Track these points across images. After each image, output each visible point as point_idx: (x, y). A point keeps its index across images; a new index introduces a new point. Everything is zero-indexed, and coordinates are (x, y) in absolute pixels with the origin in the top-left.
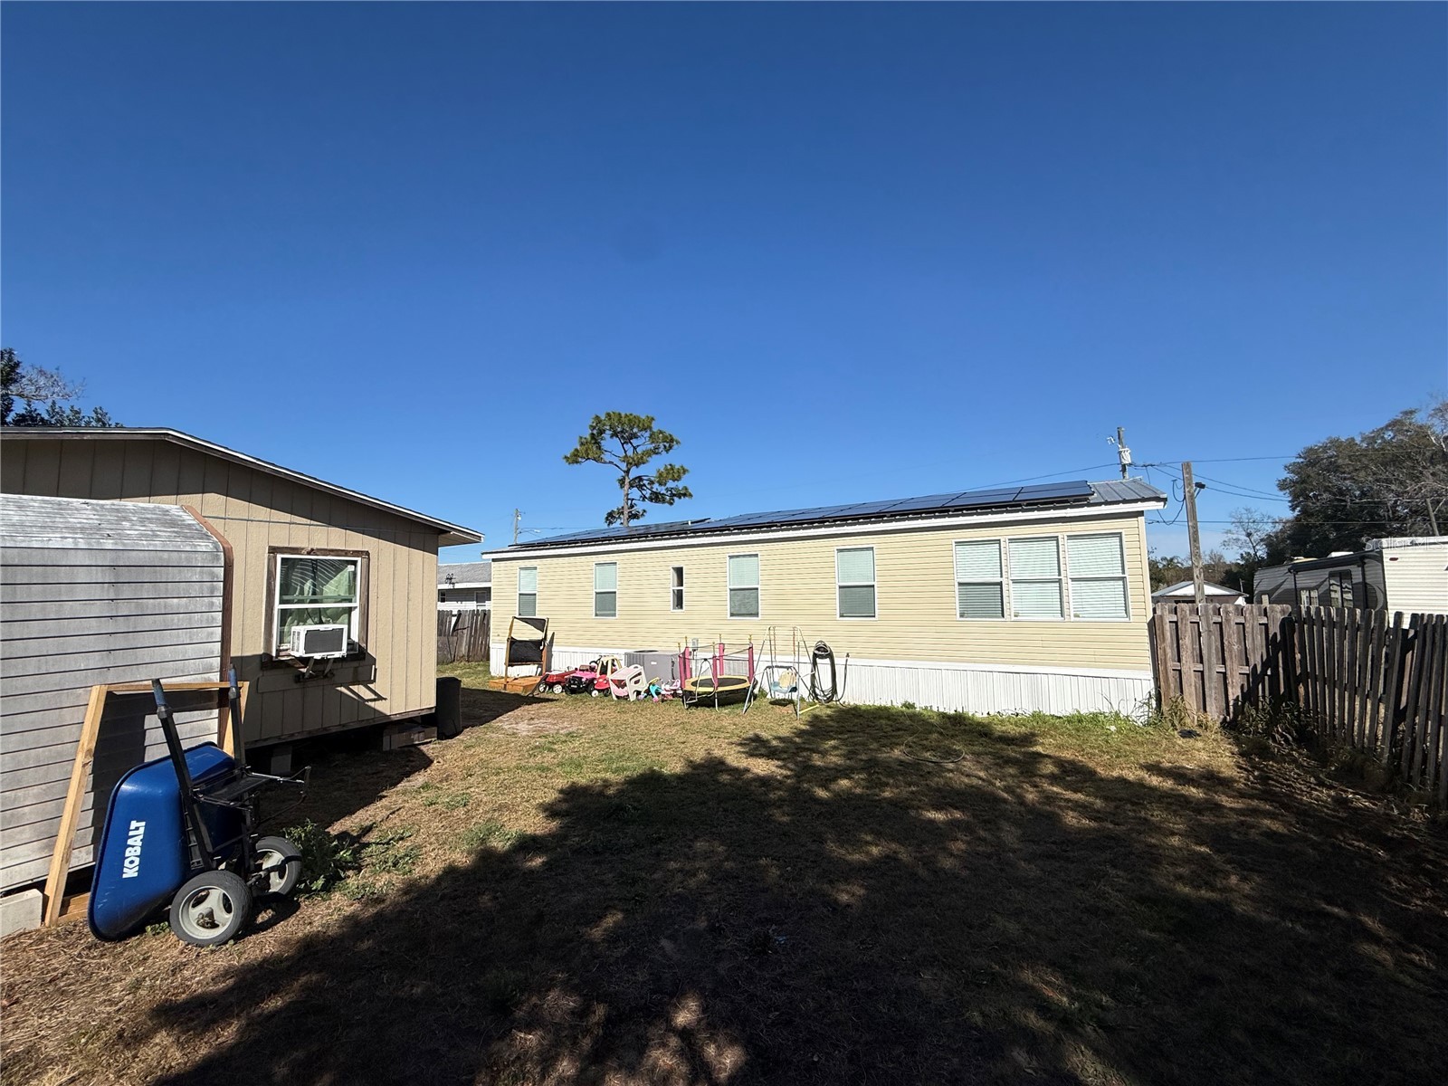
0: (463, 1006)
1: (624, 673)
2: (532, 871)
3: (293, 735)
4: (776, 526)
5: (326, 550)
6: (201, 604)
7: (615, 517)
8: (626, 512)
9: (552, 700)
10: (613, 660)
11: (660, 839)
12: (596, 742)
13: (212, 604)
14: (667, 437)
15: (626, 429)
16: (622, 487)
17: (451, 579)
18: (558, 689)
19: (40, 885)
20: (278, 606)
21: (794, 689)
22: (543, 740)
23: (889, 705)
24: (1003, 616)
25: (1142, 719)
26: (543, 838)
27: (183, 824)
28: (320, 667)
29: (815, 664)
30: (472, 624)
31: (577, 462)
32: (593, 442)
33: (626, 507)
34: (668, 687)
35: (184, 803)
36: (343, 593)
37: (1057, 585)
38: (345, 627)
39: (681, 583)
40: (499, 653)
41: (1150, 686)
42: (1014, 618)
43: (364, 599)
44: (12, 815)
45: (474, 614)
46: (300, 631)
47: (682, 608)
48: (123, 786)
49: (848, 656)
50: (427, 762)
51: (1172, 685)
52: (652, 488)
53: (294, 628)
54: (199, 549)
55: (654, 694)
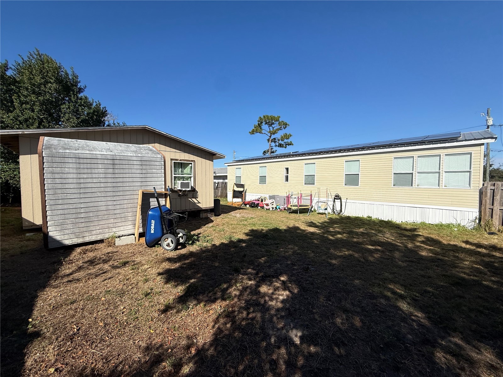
0: (227, 269)
1: (268, 201)
2: (242, 246)
3: (179, 210)
4: (322, 153)
5: (184, 160)
6: (159, 171)
7: (266, 153)
8: (270, 151)
9: (246, 209)
10: (265, 198)
11: (278, 244)
12: (260, 220)
13: (162, 171)
14: (285, 123)
15: (270, 121)
16: (268, 142)
17: (215, 172)
18: (248, 206)
19: (134, 235)
20: (173, 175)
21: (326, 209)
22: (244, 218)
23: (362, 216)
24: (412, 186)
25: (471, 227)
26: (245, 240)
27: (162, 223)
28: (184, 193)
29: (334, 201)
30: (222, 186)
31: (253, 134)
32: (259, 126)
33: (270, 149)
34: (282, 207)
35: (162, 218)
36: (189, 172)
37: (438, 174)
38: (190, 182)
39: (288, 173)
40: (230, 195)
41: (477, 214)
42: (416, 187)
43: (194, 174)
44: (127, 218)
45: (223, 183)
46: (179, 182)
47: (288, 181)
48: (149, 212)
49: (347, 199)
50: (212, 221)
51: (487, 215)
52: (279, 142)
53: (178, 182)
54: (158, 157)
55: (278, 209)
